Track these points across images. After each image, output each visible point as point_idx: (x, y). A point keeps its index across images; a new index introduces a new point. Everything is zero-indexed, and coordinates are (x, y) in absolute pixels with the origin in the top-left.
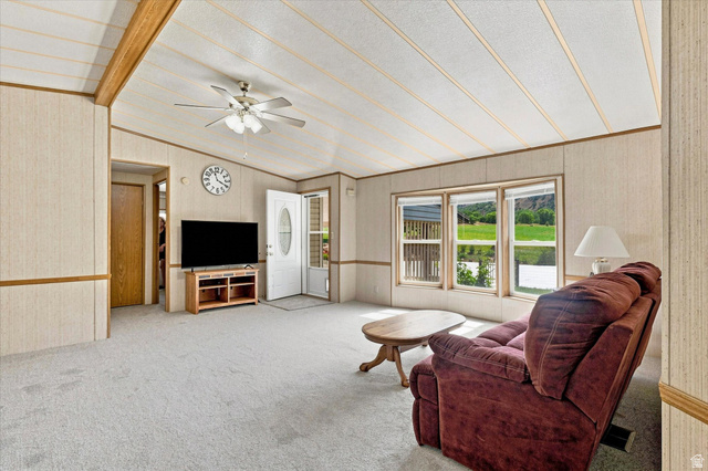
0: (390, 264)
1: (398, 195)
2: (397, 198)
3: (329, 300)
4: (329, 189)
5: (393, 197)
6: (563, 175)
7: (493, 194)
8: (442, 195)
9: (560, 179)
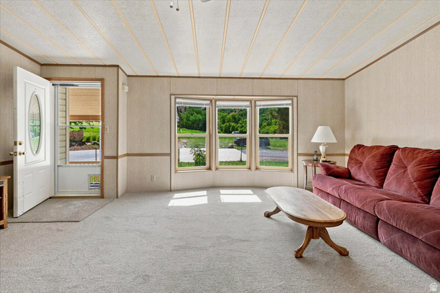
0: (170, 155)
1: (177, 96)
2: (175, 98)
3: (102, 197)
4: (102, 80)
5: (173, 97)
6: (297, 97)
7: (248, 103)
8: (211, 101)
9: (295, 99)
